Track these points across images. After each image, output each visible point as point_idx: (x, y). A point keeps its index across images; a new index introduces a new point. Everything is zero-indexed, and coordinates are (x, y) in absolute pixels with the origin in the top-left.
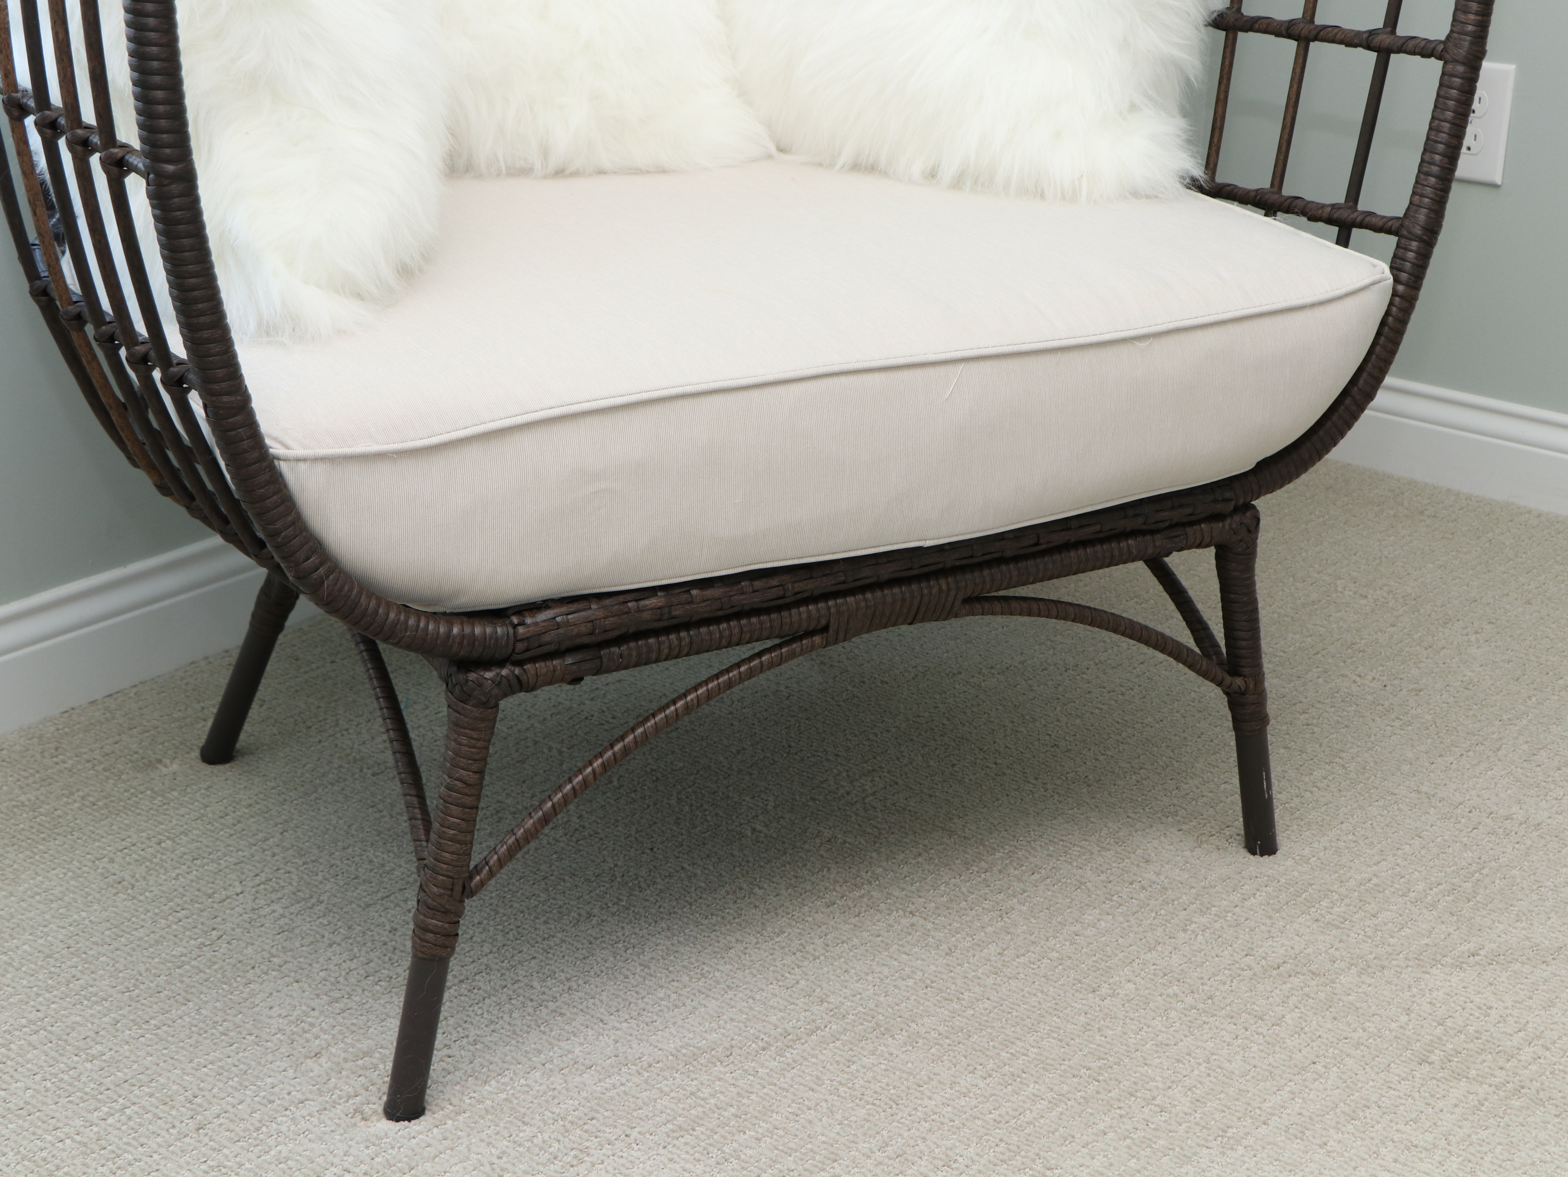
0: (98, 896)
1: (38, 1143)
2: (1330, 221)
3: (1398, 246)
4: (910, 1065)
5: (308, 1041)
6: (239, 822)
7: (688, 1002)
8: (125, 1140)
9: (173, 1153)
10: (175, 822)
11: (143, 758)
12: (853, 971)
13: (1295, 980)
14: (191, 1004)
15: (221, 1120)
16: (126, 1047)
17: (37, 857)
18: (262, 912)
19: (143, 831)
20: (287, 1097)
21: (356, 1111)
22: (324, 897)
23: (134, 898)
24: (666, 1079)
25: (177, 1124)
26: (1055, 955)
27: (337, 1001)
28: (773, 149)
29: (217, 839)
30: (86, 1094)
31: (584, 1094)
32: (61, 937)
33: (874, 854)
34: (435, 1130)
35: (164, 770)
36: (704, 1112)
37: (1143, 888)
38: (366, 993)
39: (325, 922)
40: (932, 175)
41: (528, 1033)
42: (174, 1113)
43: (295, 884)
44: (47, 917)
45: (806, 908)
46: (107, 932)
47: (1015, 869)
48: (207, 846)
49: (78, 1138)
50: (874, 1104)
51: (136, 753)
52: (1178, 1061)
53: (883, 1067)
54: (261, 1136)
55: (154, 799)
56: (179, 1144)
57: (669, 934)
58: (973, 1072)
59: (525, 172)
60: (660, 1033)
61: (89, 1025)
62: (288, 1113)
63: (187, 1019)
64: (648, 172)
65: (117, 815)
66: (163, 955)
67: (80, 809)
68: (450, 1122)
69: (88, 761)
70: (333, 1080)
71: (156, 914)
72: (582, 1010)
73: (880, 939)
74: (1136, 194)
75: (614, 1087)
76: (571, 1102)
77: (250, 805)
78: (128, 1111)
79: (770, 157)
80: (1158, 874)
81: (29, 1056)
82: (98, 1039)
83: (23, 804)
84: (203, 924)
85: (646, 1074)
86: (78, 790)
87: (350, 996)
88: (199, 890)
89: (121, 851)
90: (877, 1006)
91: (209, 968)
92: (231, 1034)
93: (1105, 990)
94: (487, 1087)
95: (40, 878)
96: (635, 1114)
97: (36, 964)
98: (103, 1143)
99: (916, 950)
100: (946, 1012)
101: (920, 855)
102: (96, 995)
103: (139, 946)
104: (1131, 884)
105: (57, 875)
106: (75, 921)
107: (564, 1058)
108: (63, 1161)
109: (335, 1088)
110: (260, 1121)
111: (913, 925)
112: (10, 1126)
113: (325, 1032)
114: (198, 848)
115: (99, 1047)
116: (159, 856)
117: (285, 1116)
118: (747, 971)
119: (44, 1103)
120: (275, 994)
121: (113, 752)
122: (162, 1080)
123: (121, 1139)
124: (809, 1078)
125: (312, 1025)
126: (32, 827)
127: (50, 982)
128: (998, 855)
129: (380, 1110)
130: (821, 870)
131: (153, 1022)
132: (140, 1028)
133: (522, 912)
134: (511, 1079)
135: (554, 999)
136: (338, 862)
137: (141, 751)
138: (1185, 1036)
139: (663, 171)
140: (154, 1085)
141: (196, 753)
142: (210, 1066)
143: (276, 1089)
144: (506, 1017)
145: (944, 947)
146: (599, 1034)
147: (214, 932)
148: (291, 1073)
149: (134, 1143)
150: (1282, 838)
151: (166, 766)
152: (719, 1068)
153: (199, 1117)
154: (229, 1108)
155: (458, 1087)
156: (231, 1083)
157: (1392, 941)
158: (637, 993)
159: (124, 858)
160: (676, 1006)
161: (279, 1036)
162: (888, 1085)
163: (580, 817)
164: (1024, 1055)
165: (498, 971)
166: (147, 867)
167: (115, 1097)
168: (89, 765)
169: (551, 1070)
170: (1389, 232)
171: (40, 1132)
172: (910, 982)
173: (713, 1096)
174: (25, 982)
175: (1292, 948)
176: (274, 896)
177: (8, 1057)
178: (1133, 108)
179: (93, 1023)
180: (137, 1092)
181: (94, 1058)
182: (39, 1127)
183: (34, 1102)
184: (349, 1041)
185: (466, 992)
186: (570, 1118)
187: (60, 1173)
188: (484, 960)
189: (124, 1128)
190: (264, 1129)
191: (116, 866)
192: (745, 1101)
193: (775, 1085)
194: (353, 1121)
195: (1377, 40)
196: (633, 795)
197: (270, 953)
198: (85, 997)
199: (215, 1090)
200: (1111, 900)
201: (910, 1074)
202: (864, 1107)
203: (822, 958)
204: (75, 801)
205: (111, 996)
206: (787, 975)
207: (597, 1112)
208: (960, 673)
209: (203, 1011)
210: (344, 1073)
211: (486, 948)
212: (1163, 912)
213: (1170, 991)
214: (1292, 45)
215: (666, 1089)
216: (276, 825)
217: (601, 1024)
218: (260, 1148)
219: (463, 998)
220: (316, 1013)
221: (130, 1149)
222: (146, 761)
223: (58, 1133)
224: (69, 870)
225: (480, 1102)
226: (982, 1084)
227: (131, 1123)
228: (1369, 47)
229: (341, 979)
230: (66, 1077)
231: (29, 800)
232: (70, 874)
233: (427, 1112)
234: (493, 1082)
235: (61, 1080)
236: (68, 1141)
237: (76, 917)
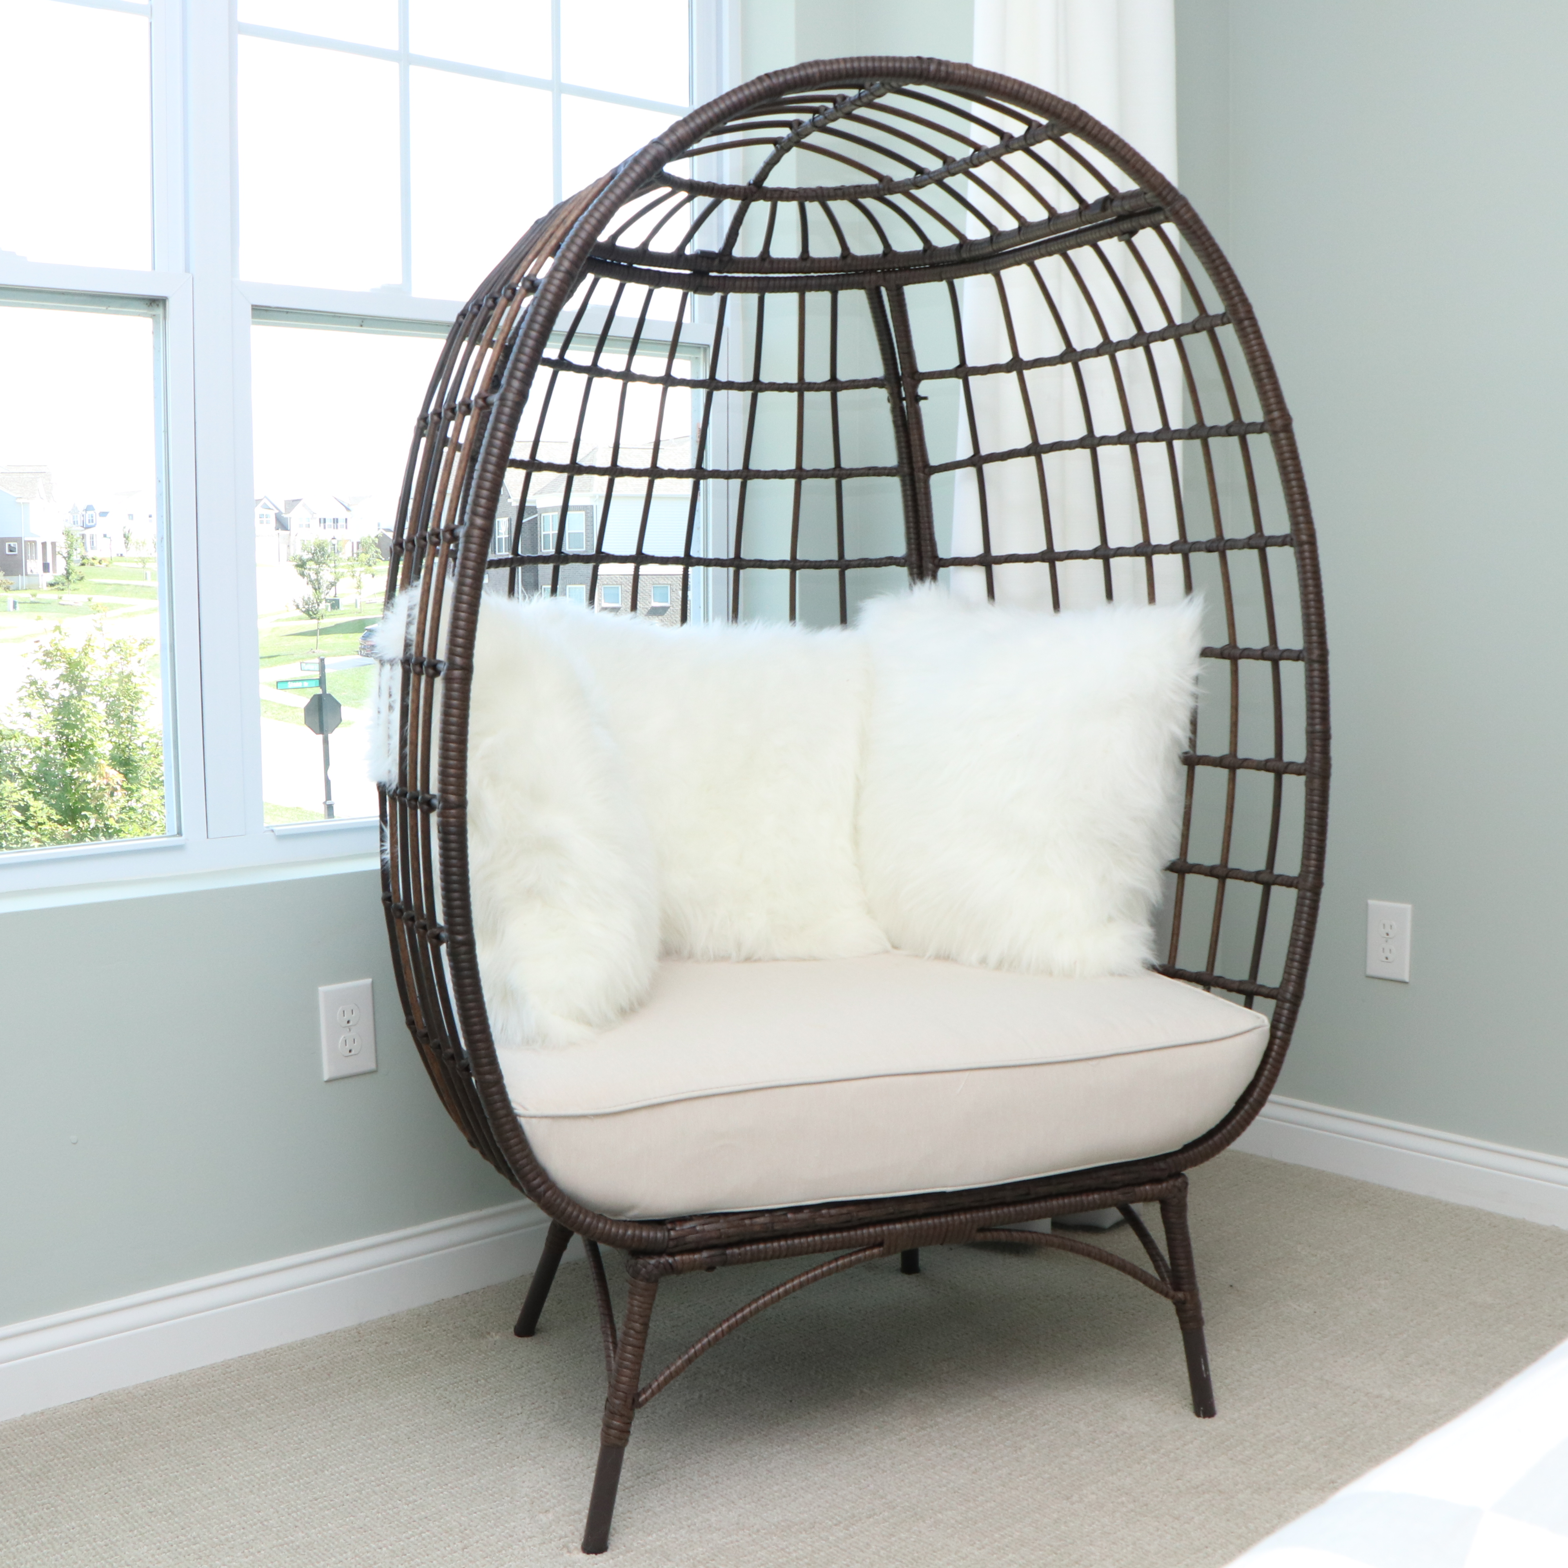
0: (433, 1410)
1: (367, 1548)
2: (1239, 991)
3: (1277, 1006)
4: (931, 1539)
5: (542, 1503)
6: (529, 1371)
7: (793, 1494)
8: (418, 1551)
9: (445, 1561)
10: (489, 1369)
11: (478, 1331)
12: (907, 1481)
13: (1207, 1496)
14: (475, 1477)
15: (479, 1545)
16: (431, 1498)
17: (402, 1385)
18: (531, 1426)
19: (469, 1373)
20: (521, 1534)
21: (564, 1546)
22: (573, 1419)
23: (454, 1412)
24: (767, 1539)
25: (451, 1544)
26: (1047, 1476)
27: (565, 1480)
28: (889, 947)
29: (513, 1381)
30: (401, 1523)
31: (711, 1545)
32: (405, 1432)
33: (939, 1410)
34: (611, 1561)
35: (491, 1339)
36: (787, 1561)
37: (1117, 1436)
38: (586, 1477)
39: (569, 1434)
40: (983, 961)
41: (683, 1507)
42: (450, 1538)
43: (555, 1410)
44: (400, 1420)
45: (885, 1441)
46: (434, 1431)
47: (1033, 1421)
48: (506, 1385)
49: (390, 1547)
50: (901, 1562)
51: (475, 1327)
52: (1114, 1543)
53: (912, 1539)
54: (501, 1556)
55: (480, 1355)
56: (450, 1556)
57: (790, 1452)
58: (972, 1545)
59: (725, 958)
60: (769, 1512)
61: (411, 1484)
62: (520, 1543)
63: (471, 1485)
64: (804, 960)
65: (455, 1363)
66: (465, 1447)
67: (433, 1358)
68: (621, 1557)
69: (444, 1331)
70: (553, 1527)
71: (466, 1423)
72: (722, 1496)
73: (930, 1462)
74: (1112, 974)
75: (732, 1542)
76: (701, 1549)
77: (538, 1362)
78: (423, 1535)
79: (887, 952)
80: (1129, 1427)
81: (372, 1498)
82: (415, 1492)
83: (400, 1353)
84: (493, 1430)
85: (755, 1536)
86: (435, 1347)
87: (575, 1477)
88: (495, 1410)
89: (452, 1384)
90: (918, 1502)
91: (491, 1456)
92: (496, 1495)
93: (1075, 1498)
94: (650, 1538)
95: (400, 1397)
96: (741, 1559)
97: (387, 1446)
98: (405, 1551)
99: (953, 1469)
100: (964, 1508)
101: (970, 1411)
102: (419, 1467)
103: (451, 1440)
104: (1109, 1433)
105: (411, 1396)
106: (416, 1423)
107: (704, 1524)
108: (379, 1559)
109: (554, 1531)
110: (502, 1547)
111: (955, 1454)
112: (352, 1537)
113: (553, 1497)
114: (500, 1386)
115: (414, 1497)
116: (475, 1389)
117: (518, 1545)
118: (837, 1478)
119: (375, 1526)
120: (528, 1474)
121: (460, 1326)
122: (447, 1518)
123: (416, 1550)
124: (862, 1544)
125: (547, 1493)
126: (402, 1367)
127: (393, 1457)
128: (1023, 1413)
129: (579, 1547)
130: (901, 1418)
131: (450, 1485)
132: (442, 1488)
133: (696, 1435)
134: (666, 1534)
135: (705, 1488)
136: (586, 1399)
137: (478, 1327)
138: (1123, 1528)
139: (815, 959)
140: (442, 1521)
141: (512, 1330)
142: (479, 1513)
143: (516, 1529)
144: (672, 1497)
145: (973, 1468)
146: (730, 1510)
147: (499, 1436)
148: (528, 1520)
149: (423, 1553)
150: (1219, 1406)
151: (492, 1337)
152: (804, 1535)
153: (465, 1542)
154: (485, 1538)
155: (631, 1537)
156: (489, 1523)
157: (1279, 1473)
158: (760, 1487)
159: (453, 1389)
160: (784, 1497)
161: (525, 1499)
162: (913, 1550)
163: (749, 1379)
164: (1010, 1536)
165: (673, 1469)
166: (466, 1395)
167: (418, 1526)
168: (444, 1333)
169: (693, 1530)
170: (1272, 997)
171: (369, 1542)
172: (944, 1489)
173: (795, 1551)
174: (378, 1456)
175: (1210, 1476)
176: (540, 1417)
177: (360, 1498)
178: (1110, 919)
179: (413, 1483)
180: (431, 1524)
181: (410, 1502)
182: (369, 1539)
183: (369, 1525)
184: (567, 1504)
185: (650, 1481)
186: (698, 1558)
187: (376, 1566)
188: (666, 1462)
189: (419, 1544)
190: (504, 1552)
191: (448, 1393)
192: (816, 1556)
193: (838, 1547)
194: (561, 1552)
195: (1261, 877)
196: (786, 1368)
197: (530, 1449)
198: (412, 1467)
199: (479, 1527)
200: (1093, 1443)
201: (930, 1544)
202: (894, 1563)
203: (888, 1472)
204: (431, 1354)
205: (428, 1468)
206: (863, 1481)
207: (716, 1556)
208: (1024, 1299)
209: (482, 1481)
210: (561, 1523)
211: (669, 1455)
212: (1127, 1451)
213: (1120, 1500)
214: (1214, 882)
215: (765, 1546)
216: (552, 1375)
217: (732, 1505)
218: (498, 1562)
219: (646, 1484)
220: (550, 1487)
221: (420, 1556)
222: (480, 1333)
223: (380, 1544)
224: (419, 1393)
225: (643, 1546)
226: (977, 1553)
227: (424, 1542)
228: (1257, 882)
229: (571, 1468)
230: (391, 1512)
231: (404, 1351)
232: (419, 1396)
233: (609, 1550)
234: (654, 1535)
235: (388, 1514)
236: (384, 1549)
237: (417, 1421)
